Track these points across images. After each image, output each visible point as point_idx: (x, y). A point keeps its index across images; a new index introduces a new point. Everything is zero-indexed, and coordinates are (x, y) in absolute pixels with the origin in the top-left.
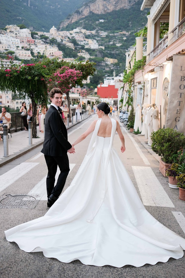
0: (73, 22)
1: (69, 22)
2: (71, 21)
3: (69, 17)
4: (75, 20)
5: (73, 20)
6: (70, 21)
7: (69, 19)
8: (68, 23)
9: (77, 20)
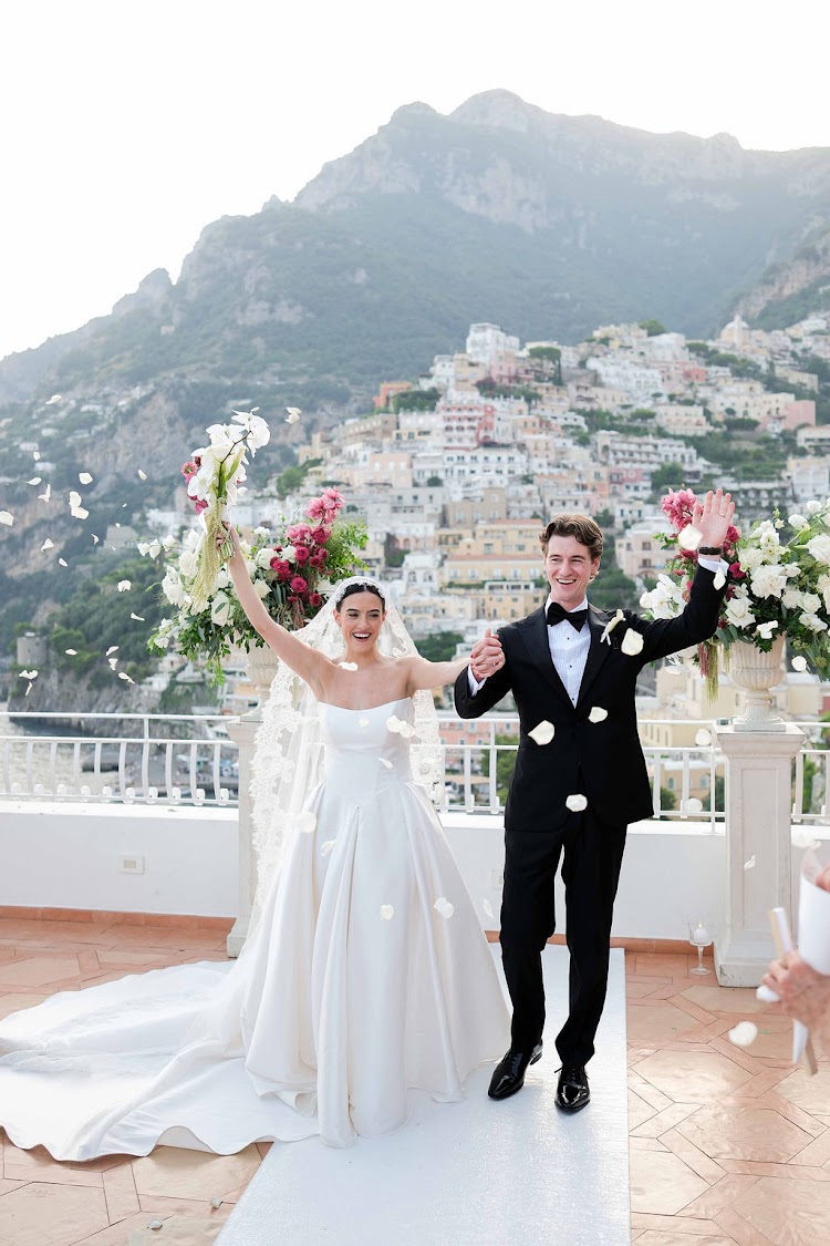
0: (787, 292)
1: (774, 295)
2: (781, 289)
3: (771, 277)
4: (796, 285)
5: (789, 285)
6: (776, 289)
7: (772, 283)
8: (769, 296)
9: (806, 286)
